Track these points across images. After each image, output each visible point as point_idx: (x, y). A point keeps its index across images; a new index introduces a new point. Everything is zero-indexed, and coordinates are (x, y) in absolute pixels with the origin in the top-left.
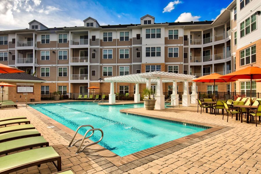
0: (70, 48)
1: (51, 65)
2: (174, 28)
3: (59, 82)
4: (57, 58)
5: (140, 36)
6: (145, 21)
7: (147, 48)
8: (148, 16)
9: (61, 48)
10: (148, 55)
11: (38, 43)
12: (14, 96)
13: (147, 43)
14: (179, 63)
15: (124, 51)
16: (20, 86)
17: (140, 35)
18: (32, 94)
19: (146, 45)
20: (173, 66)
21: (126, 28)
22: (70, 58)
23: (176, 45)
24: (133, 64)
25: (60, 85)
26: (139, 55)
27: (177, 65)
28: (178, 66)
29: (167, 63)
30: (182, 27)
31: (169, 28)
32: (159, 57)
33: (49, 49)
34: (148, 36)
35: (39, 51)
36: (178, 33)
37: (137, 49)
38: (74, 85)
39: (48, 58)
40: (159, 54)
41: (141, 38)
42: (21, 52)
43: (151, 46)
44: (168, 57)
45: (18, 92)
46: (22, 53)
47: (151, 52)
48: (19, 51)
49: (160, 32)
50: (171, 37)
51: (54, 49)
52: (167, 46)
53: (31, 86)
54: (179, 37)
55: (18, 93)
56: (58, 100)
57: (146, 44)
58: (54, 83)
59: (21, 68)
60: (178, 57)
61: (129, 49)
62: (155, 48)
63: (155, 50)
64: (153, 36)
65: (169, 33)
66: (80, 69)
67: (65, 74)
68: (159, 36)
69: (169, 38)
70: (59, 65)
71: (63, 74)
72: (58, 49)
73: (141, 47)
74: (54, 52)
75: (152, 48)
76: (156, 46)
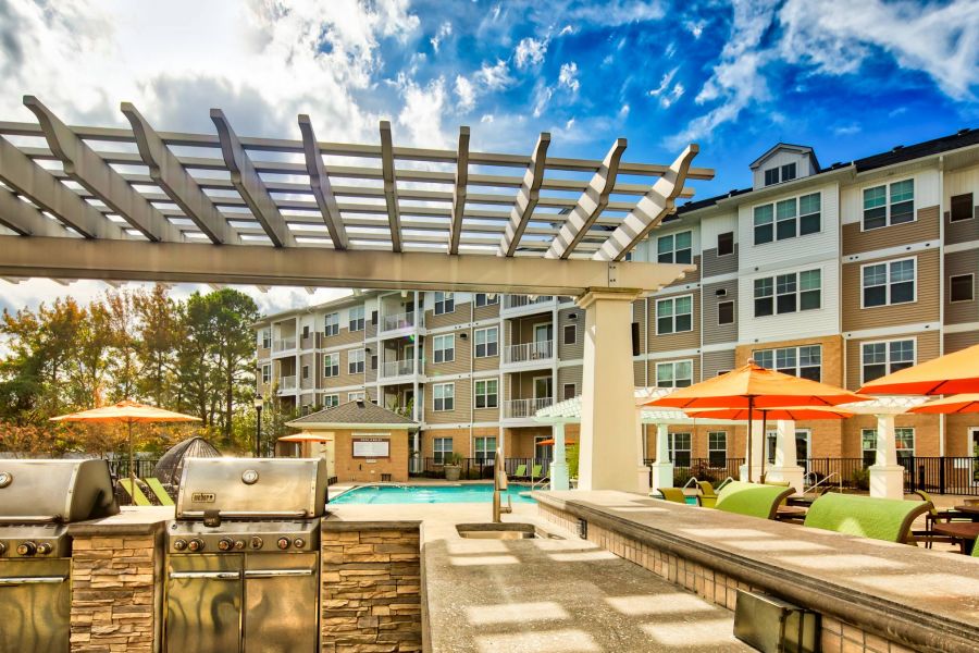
0: (501, 320)
1: (456, 377)
2: (891, 174)
3: (477, 425)
4: (472, 352)
5: (732, 240)
6: (768, 173)
7: (758, 283)
8: (781, 148)
9: (481, 323)
10: (763, 308)
11: (428, 314)
12: (346, 465)
13: (758, 262)
14: (919, 327)
15: (674, 307)
16: (358, 440)
17: (730, 235)
18: (386, 460)
19: (757, 269)
20: (888, 343)
21: (678, 220)
22: (504, 349)
23: (901, 249)
24: (705, 349)
25: (480, 435)
26: (727, 314)
27: (883, 341)
28: (911, 342)
29: (856, 334)
30: (934, 164)
31: (864, 179)
32: (811, 314)
33: (452, 328)
34: (762, 235)
35: (430, 337)
36: (912, 195)
37: (721, 292)
38: (516, 432)
39: (449, 353)
40: (813, 300)
41: (737, 245)
42: (392, 345)
43: (774, 274)
44: (862, 307)
45: (355, 455)
46: (395, 348)
47: (775, 296)
48: (388, 344)
49: (819, 209)
50: (874, 217)
51: (465, 326)
52: (854, 260)
53: (384, 440)
54: (919, 211)
55: (354, 457)
56: (457, 480)
57: (755, 266)
58: (464, 429)
59: (392, 389)
60: (912, 299)
61: (692, 295)
62: (792, 277)
63: (793, 288)
64: (787, 230)
65: (866, 204)
66: (535, 379)
67: (493, 402)
68: (812, 225)
69: (865, 222)
70: (477, 374)
71: (486, 401)
72: (474, 324)
73: (737, 280)
74: (464, 336)
75: (781, 279)
76: (797, 270)
